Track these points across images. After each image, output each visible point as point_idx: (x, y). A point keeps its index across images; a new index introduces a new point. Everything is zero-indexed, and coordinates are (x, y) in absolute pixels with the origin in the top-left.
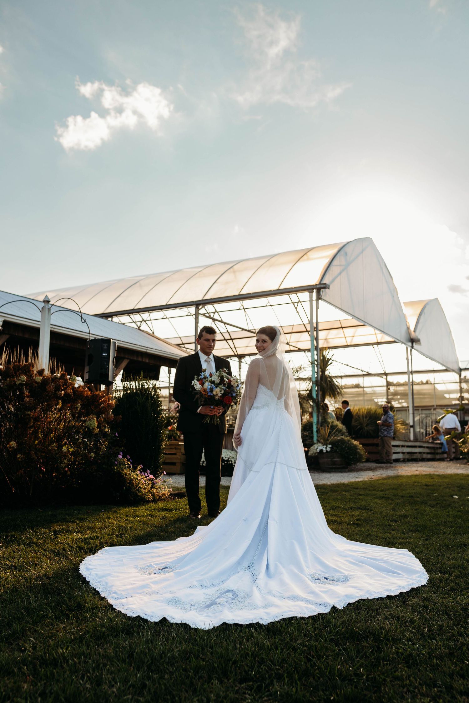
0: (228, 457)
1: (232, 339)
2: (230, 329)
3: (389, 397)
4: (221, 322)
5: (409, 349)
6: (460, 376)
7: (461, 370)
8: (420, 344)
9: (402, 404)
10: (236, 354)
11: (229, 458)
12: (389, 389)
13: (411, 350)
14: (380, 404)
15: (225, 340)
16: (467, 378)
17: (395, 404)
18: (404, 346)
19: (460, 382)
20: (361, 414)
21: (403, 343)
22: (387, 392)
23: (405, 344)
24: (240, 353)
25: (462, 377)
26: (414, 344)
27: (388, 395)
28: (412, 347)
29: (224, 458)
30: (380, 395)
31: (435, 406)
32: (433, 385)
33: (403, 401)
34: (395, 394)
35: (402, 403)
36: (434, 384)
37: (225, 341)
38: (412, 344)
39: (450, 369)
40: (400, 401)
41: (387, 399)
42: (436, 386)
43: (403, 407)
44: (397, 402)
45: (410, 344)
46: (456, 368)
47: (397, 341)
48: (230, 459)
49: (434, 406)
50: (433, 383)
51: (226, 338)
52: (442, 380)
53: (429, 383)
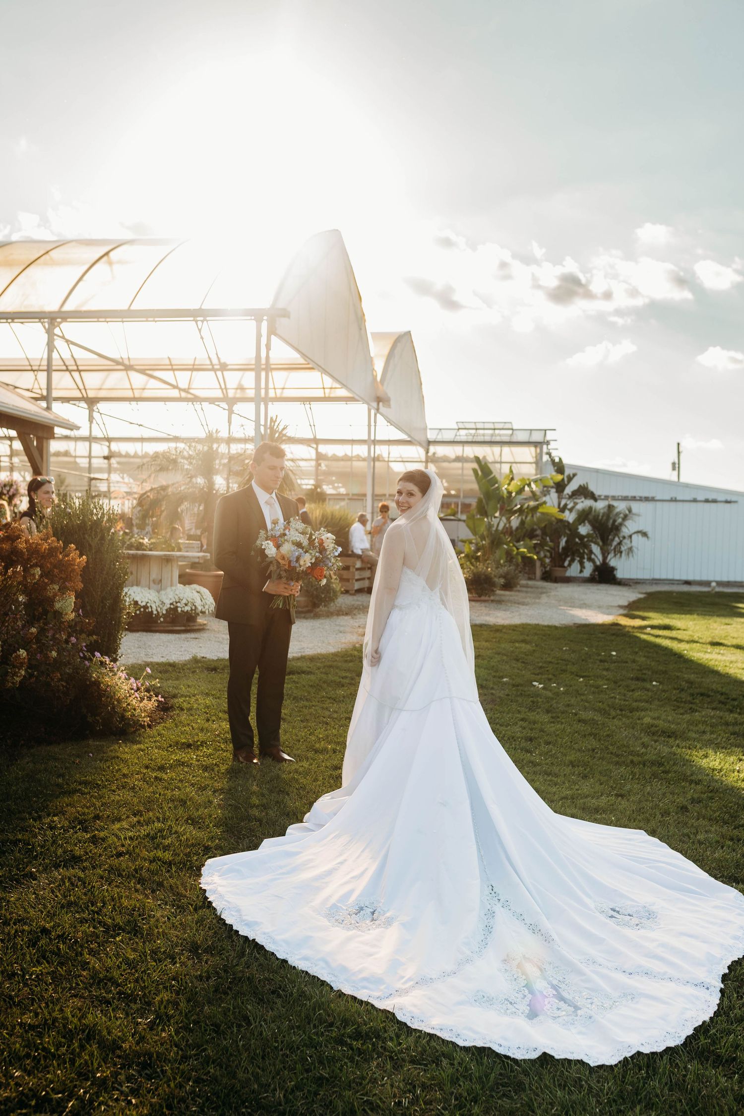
0: (147, 601)
1: (79, 371)
2: (79, 354)
3: (319, 478)
4: (63, 337)
5: (373, 412)
6: (427, 452)
7: (429, 443)
8: (389, 406)
9: (338, 490)
10: (85, 396)
11: (148, 603)
12: (319, 465)
13: (375, 415)
14: (304, 487)
15: (67, 370)
16: (436, 456)
17: (328, 489)
18: (365, 406)
19: (427, 462)
20: (314, 518)
21: (365, 402)
22: (317, 469)
23: (368, 404)
24: (91, 394)
25: (430, 454)
26: (381, 404)
27: (317, 475)
28: (378, 409)
30: (304, 474)
31: (387, 496)
32: (386, 463)
33: (340, 485)
34: (328, 473)
35: (338, 487)
36: (388, 461)
37: (68, 373)
38: (378, 404)
39: (415, 440)
40: (336, 485)
41: (317, 480)
42: (392, 465)
43: (339, 494)
44: (331, 486)
45: (375, 404)
46: (422, 439)
47: (357, 397)
49: (385, 495)
50: (386, 459)
51: (70, 368)
52: (401, 457)
53: (381, 459)
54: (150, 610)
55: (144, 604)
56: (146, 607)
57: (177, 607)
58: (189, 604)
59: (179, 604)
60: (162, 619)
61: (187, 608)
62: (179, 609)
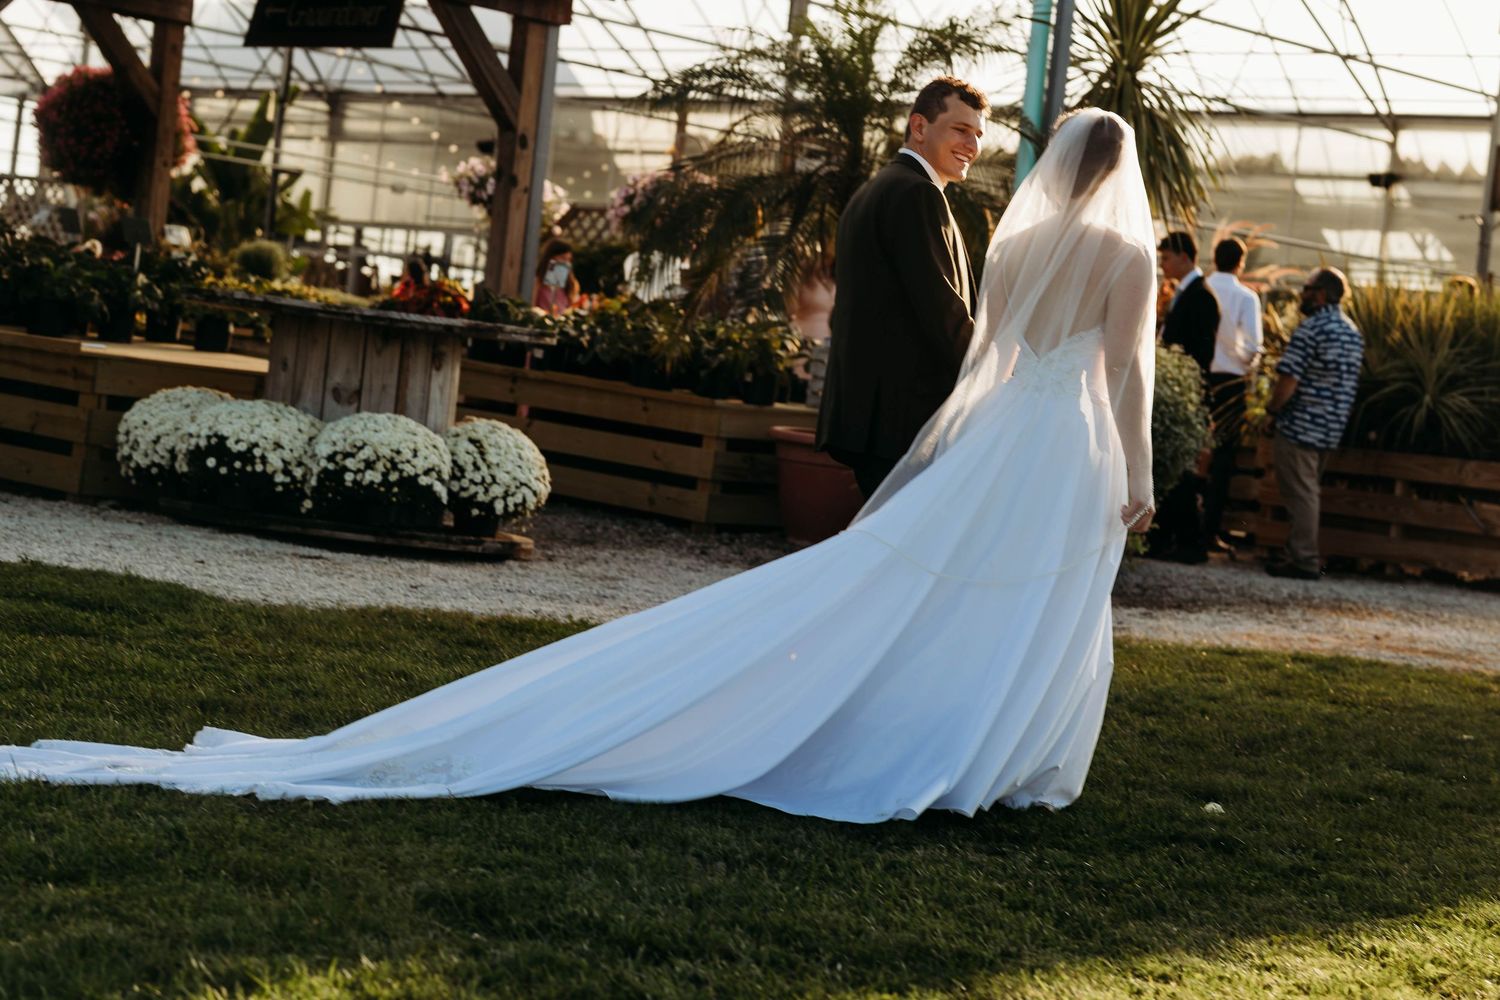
0: (253, 438)
11: (256, 445)
29: (230, 443)
48: (257, 452)
54: (259, 468)
55: (242, 447)
56: (247, 456)
57: (345, 469)
58: (380, 466)
59: (350, 463)
60: (308, 504)
61: (373, 476)
62: (349, 477)
